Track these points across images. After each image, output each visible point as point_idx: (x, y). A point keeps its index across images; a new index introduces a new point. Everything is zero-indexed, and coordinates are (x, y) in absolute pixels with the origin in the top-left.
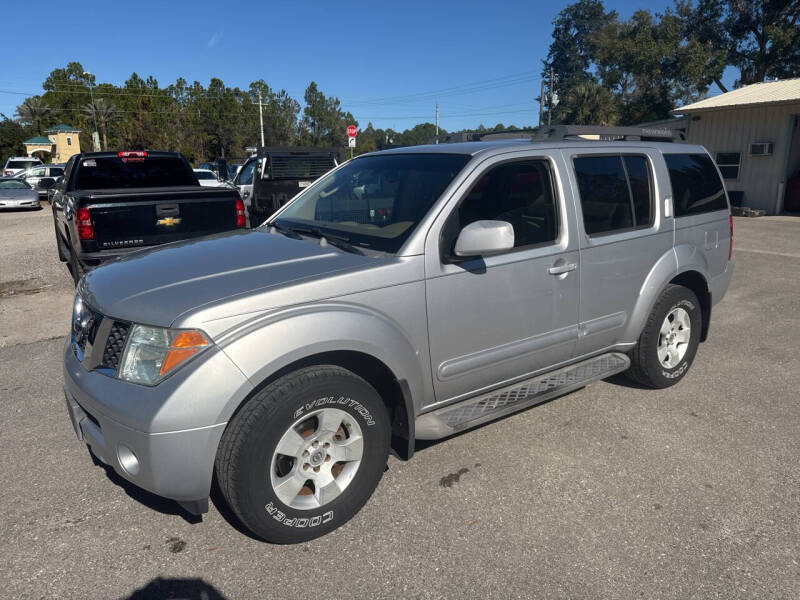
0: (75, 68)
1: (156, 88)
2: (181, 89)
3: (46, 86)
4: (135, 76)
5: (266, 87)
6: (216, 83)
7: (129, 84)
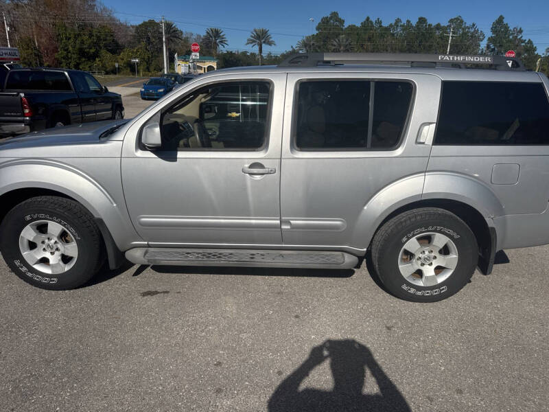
0: (335, 15)
1: (381, 26)
2: (398, 26)
3: (318, 29)
4: (368, 18)
5: (462, 21)
6: (422, 20)
7: (363, 24)
